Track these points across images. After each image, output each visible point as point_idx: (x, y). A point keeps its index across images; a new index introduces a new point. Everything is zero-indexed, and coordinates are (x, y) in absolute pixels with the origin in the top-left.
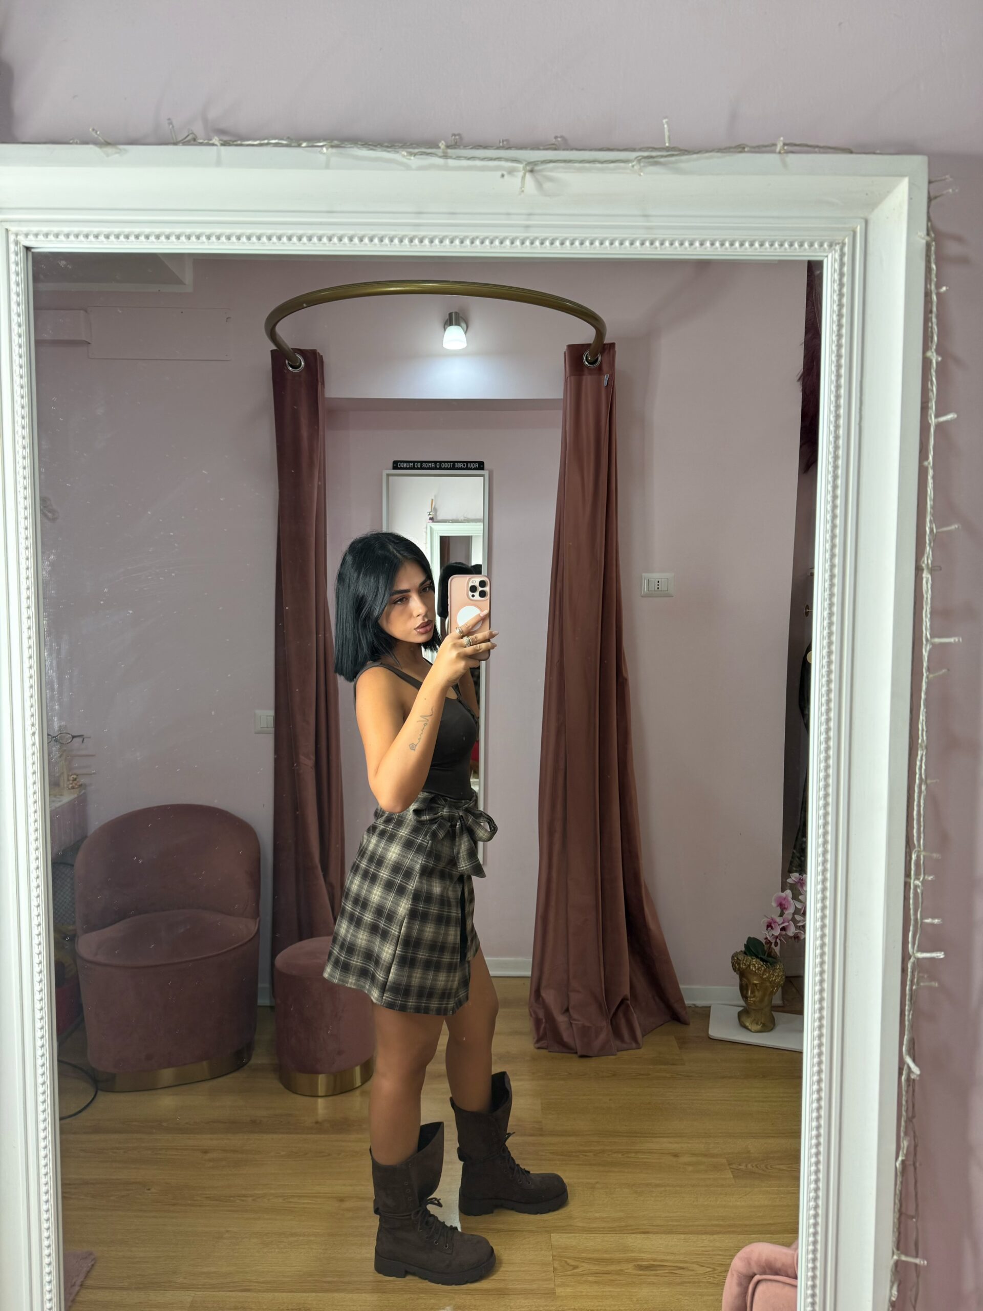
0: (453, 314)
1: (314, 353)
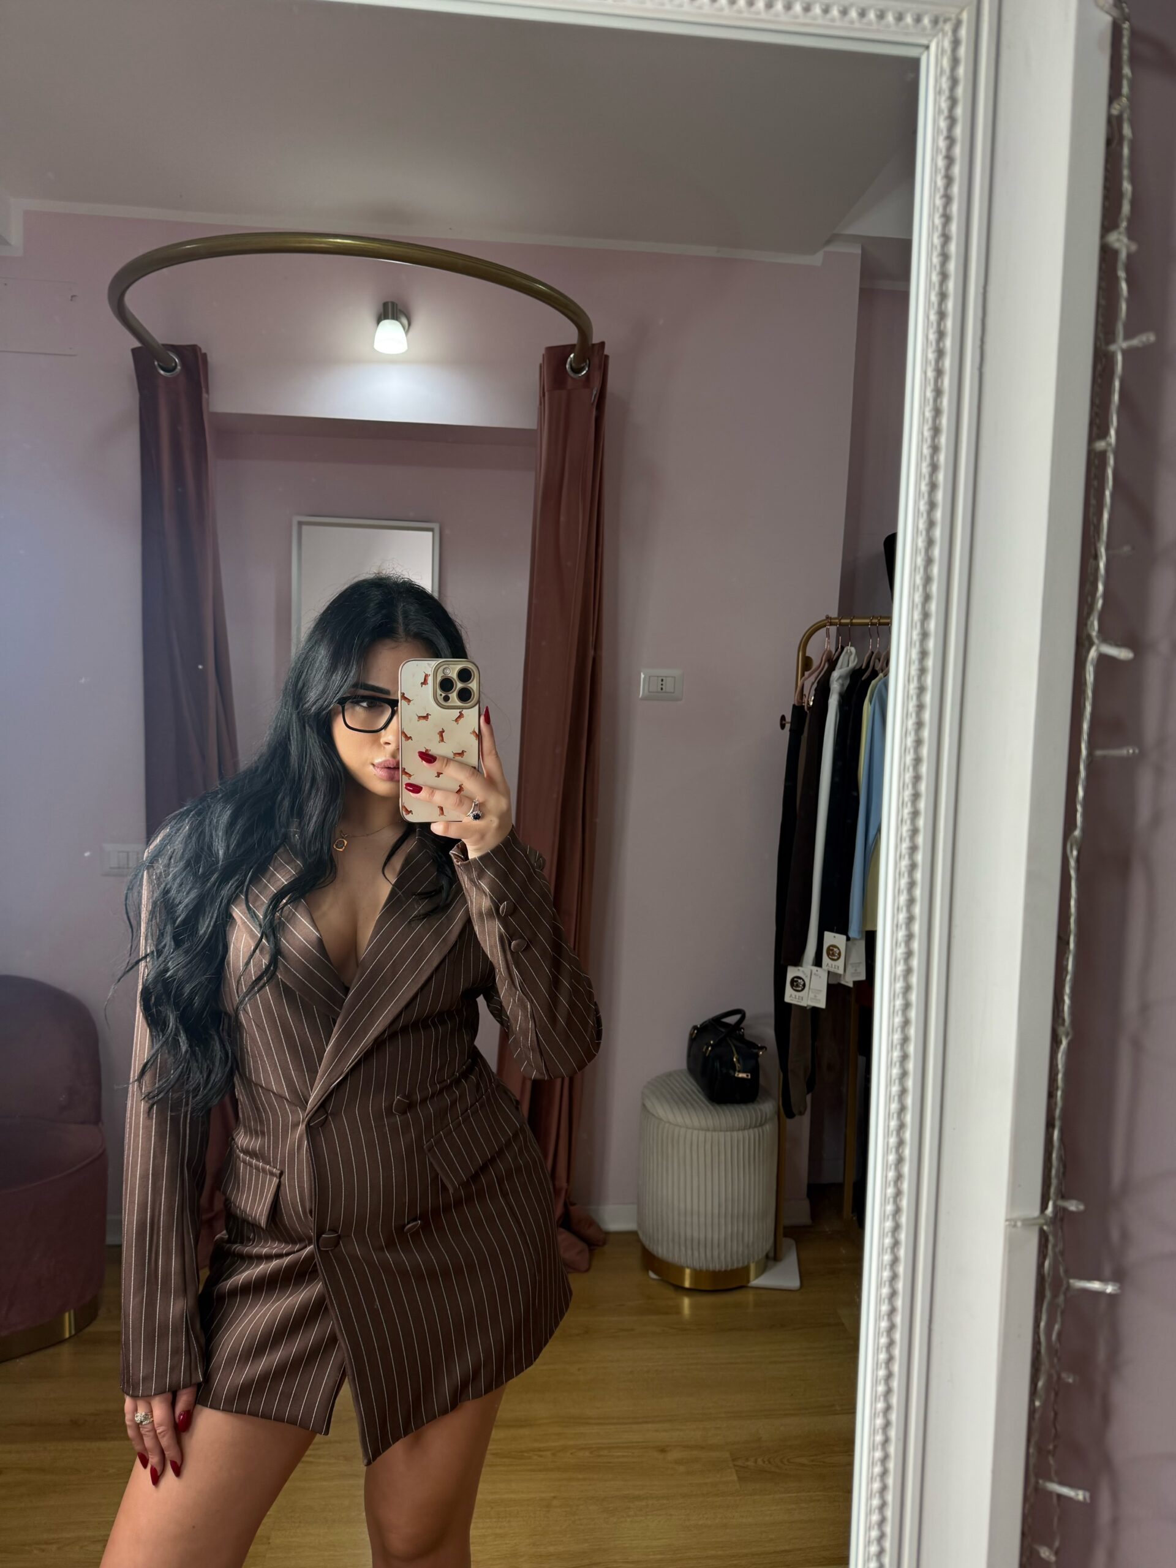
0: (390, 305)
1: (194, 349)
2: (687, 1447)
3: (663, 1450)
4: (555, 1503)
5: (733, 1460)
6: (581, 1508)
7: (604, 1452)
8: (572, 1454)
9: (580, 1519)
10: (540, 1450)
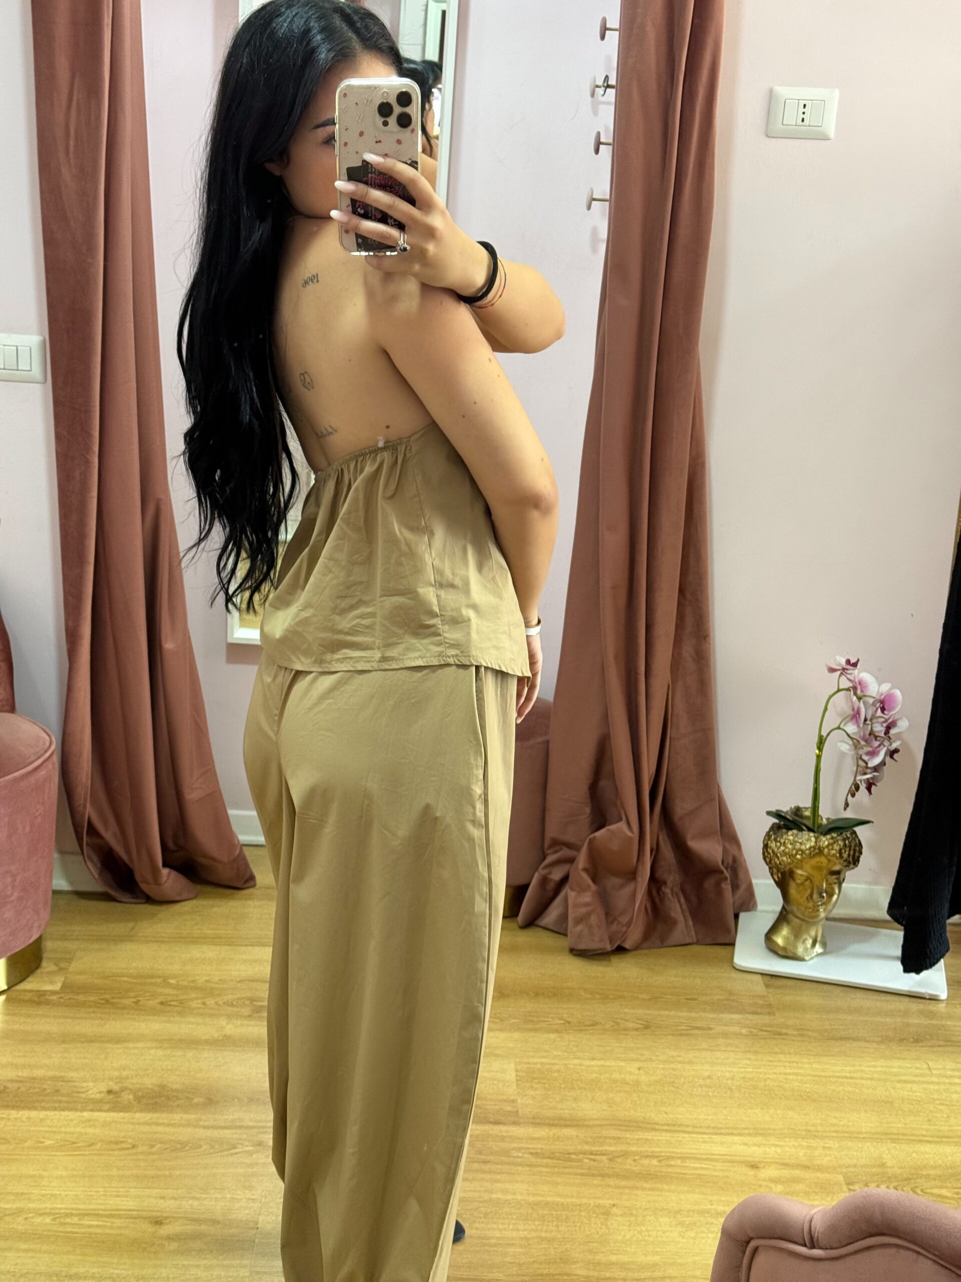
2: (786, 1165)
3: (754, 1166)
4: (614, 1210)
5: (848, 1184)
6: (648, 1218)
7: (679, 1162)
8: (634, 1160)
9: (648, 1231)
10: (591, 1153)
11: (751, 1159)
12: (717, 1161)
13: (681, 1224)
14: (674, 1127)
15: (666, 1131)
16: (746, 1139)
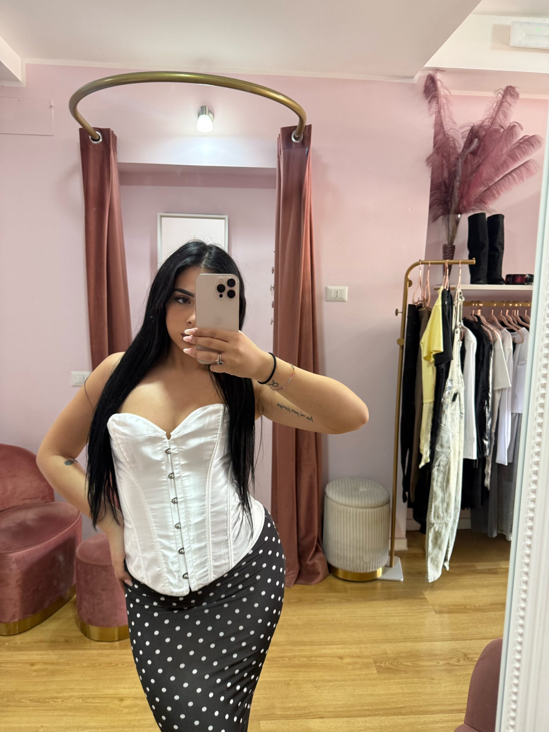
0: (204, 107)
1: (108, 130)
2: (352, 657)
3: (341, 658)
5: (375, 663)
6: (303, 685)
7: (313, 659)
8: (298, 659)
9: (303, 691)
10: (282, 657)
11: (339, 655)
12: (327, 657)
13: (315, 687)
14: (312, 643)
15: (309, 645)
16: (338, 646)
